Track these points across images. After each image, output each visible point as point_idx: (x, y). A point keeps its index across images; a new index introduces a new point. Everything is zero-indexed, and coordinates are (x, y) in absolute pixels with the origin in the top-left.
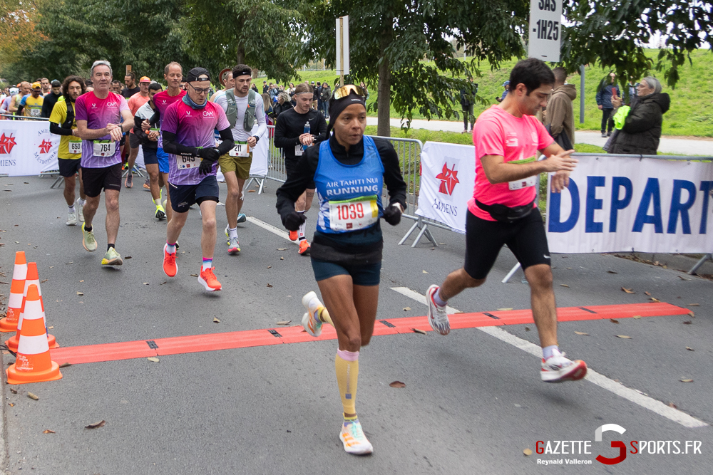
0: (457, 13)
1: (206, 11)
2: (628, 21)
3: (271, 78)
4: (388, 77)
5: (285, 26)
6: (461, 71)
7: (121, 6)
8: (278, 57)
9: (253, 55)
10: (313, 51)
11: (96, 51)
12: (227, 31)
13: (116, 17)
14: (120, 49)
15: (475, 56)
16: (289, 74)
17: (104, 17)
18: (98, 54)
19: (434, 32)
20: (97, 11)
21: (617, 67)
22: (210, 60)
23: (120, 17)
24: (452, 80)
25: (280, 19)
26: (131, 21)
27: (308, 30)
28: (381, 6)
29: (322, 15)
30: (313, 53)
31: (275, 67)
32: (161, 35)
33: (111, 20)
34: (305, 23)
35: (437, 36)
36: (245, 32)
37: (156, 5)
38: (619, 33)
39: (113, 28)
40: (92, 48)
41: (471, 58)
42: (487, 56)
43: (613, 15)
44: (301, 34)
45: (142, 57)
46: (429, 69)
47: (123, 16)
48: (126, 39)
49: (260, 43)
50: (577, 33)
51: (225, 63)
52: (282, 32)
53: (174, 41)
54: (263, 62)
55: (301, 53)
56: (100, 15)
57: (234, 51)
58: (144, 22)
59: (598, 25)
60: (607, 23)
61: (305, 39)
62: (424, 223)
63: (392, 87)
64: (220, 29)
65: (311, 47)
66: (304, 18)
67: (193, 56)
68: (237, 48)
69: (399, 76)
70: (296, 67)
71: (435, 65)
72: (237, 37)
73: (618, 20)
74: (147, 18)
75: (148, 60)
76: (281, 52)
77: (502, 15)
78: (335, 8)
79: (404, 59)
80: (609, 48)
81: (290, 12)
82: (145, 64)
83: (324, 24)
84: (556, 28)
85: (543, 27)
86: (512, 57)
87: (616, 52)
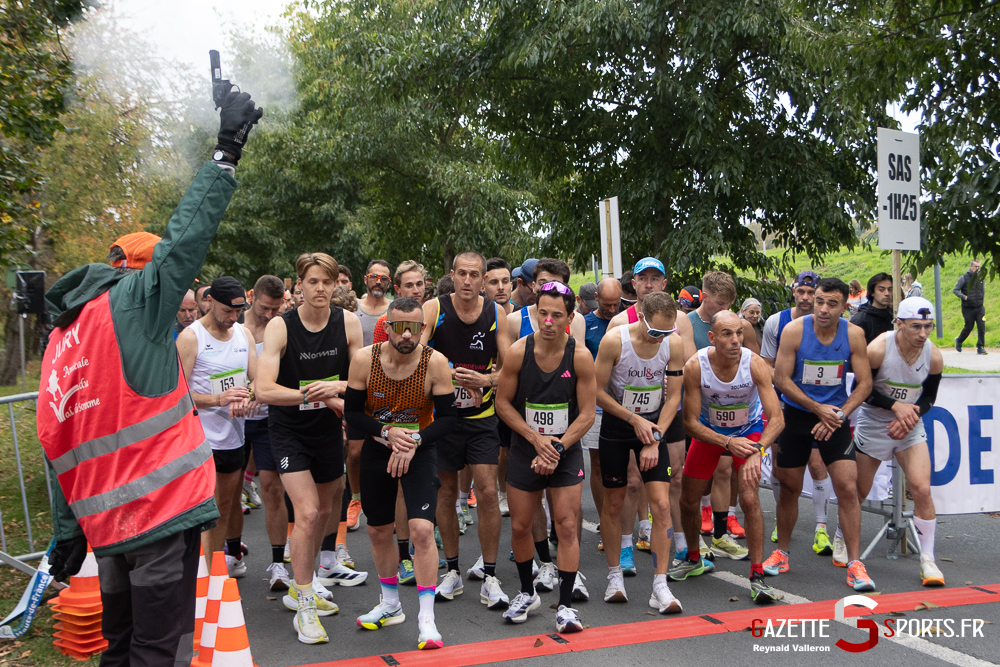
0: (763, 188)
5: (512, 214)
6: (768, 270)
7: (272, 194)
10: (556, 248)
11: (233, 259)
12: (429, 225)
13: (265, 209)
14: (270, 255)
15: (788, 247)
17: (248, 210)
18: (236, 264)
19: (729, 215)
20: (238, 203)
21: (993, 254)
23: (270, 209)
24: (757, 283)
25: (506, 205)
26: (286, 215)
28: (654, 182)
32: (332, 234)
33: (257, 215)
34: (540, 209)
35: (734, 221)
36: (456, 225)
37: (322, 191)
39: (259, 226)
40: (226, 256)
41: (783, 250)
42: (805, 247)
47: (275, 208)
48: (278, 242)
49: (478, 239)
50: (935, 211)
52: (507, 223)
53: (350, 242)
56: (242, 207)
57: (438, 253)
58: (306, 215)
59: (965, 198)
60: (977, 194)
61: (544, 231)
64: (417, 221)
65: (553, 243)
66: (538, 202)
68: (443, 249)
71: (732, 263)
72: (444, 232)
73: (992, 191)
74: (310, 210)
77: (825, 189)
79: (690, 254)
80: (981, 228)
81: (519, 195)
84: (914, 205)
85: (897, 204)
86: (840, 248)
87: (991, 234)
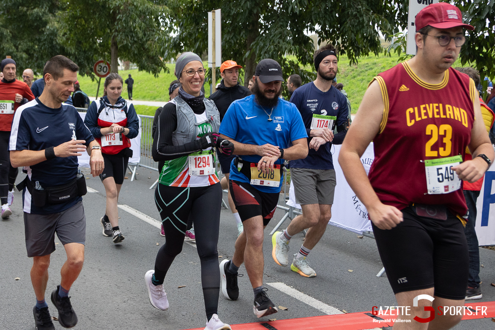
1: (82, 6)
3: (142, 70)
5: (155, 21)
8: (149, 49)
9: (125, 48)
10: (182, 45)
12: (101, 25)
16: (159, 66)
19: (297, 28)
22: (85, 52)
25: (151, 15)
26: (11, 15)
27: (178, 24)
28: (248, 3)
29: (191, 10)
30: (182, 47)
31: (146, 60)
32: (39, 28)
34: (174, 18)
35: (300, 32)
36: (119, 27)
42: (346, 51)
44: (171, 28)
45: (22, 49)
46: (292, 63)
47: (3, 10)
48: (6, 32)
49: (132, 36)
51: (99, 55)
52: (152, 26)
53: (51, 34)
54: (135, 55)
55: (171, 47)
57: (108, 44)
58: (23, 15)
61: (174, 32)
62: (295, 214)
64: (94, 23)
65: (180, 41)
66: (173, 14)
67: (69, 49)
68: (110, 42)
70: (166, 60)
71: (297, 60)
72: (111, 31)
74: (26, 12)
75: (27, 52)
76: (151, 45)
77: (363, 13)
78: (204, 4)
79: (270, 53)
81: (160, 8)
82: (24, 55)
83: (193, 18)
86: (369, 53)
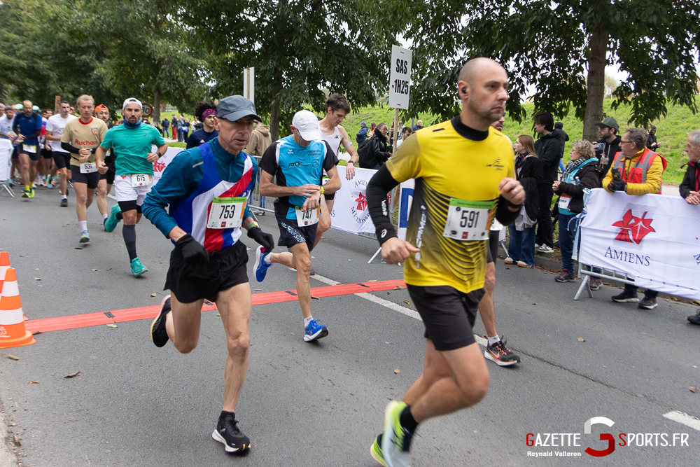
2: (450, 84)
4: (278, 115)
8: (189, 95)
9: (168, 93)
23: (49, 55)
25: (191, 66)
26: (59, 60)
31: (185, 104)
32: (87, 73)
33: (41, 57)
35: (315, 86)
36: (162, 75)
37: (82, 48)
38: (444, 92)
39: (42, 65)
40: (20, 80)
43: (440, 79)
47: (52, 55)
48: (53, 74)
49: (174, 84)
52: (192, 76)
53: (98, 79)
54: (175, 99)
56: (31, 52)
58: (71, 61)
61: (212, 82)
63: (280, 123)
64: (139, 71)
65: (217, 90)
66: (210, 67)
67: (115, 92)
68: (154, 87)
69: (286, 115)
72: (155, 78)
76: (191, 92)
81: (199, 61)
83: (228, 72)
85: (399, 85)
